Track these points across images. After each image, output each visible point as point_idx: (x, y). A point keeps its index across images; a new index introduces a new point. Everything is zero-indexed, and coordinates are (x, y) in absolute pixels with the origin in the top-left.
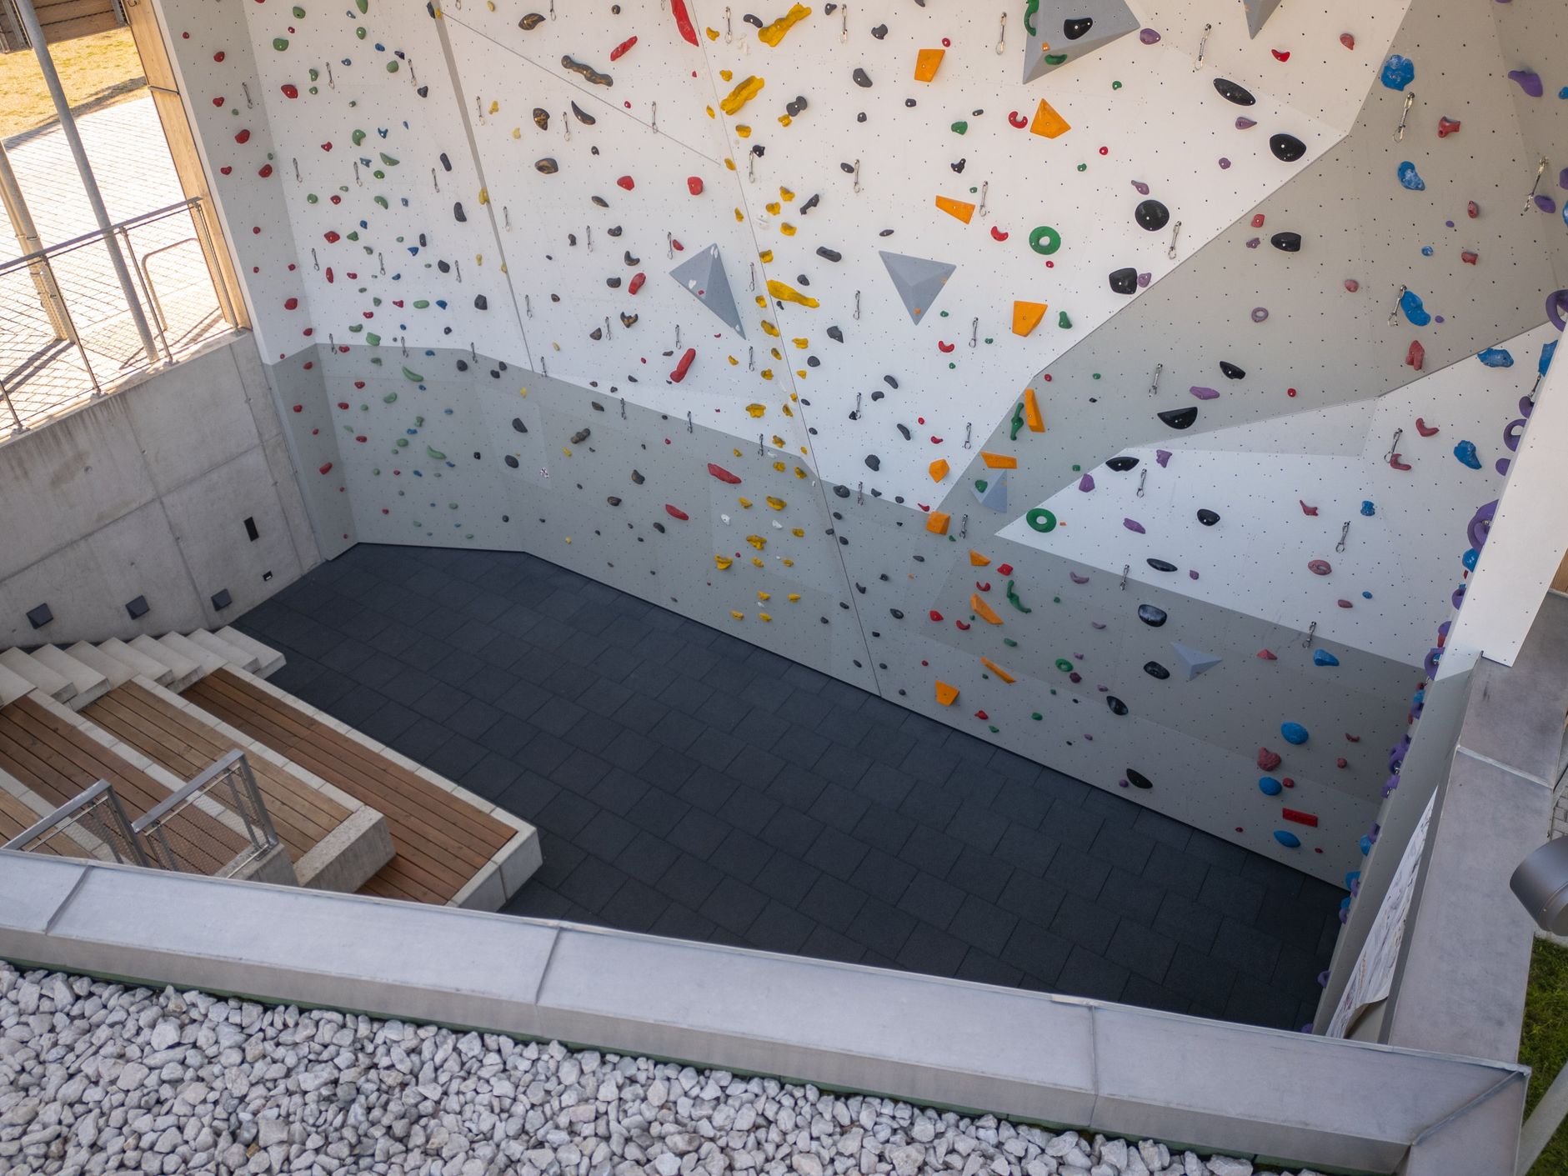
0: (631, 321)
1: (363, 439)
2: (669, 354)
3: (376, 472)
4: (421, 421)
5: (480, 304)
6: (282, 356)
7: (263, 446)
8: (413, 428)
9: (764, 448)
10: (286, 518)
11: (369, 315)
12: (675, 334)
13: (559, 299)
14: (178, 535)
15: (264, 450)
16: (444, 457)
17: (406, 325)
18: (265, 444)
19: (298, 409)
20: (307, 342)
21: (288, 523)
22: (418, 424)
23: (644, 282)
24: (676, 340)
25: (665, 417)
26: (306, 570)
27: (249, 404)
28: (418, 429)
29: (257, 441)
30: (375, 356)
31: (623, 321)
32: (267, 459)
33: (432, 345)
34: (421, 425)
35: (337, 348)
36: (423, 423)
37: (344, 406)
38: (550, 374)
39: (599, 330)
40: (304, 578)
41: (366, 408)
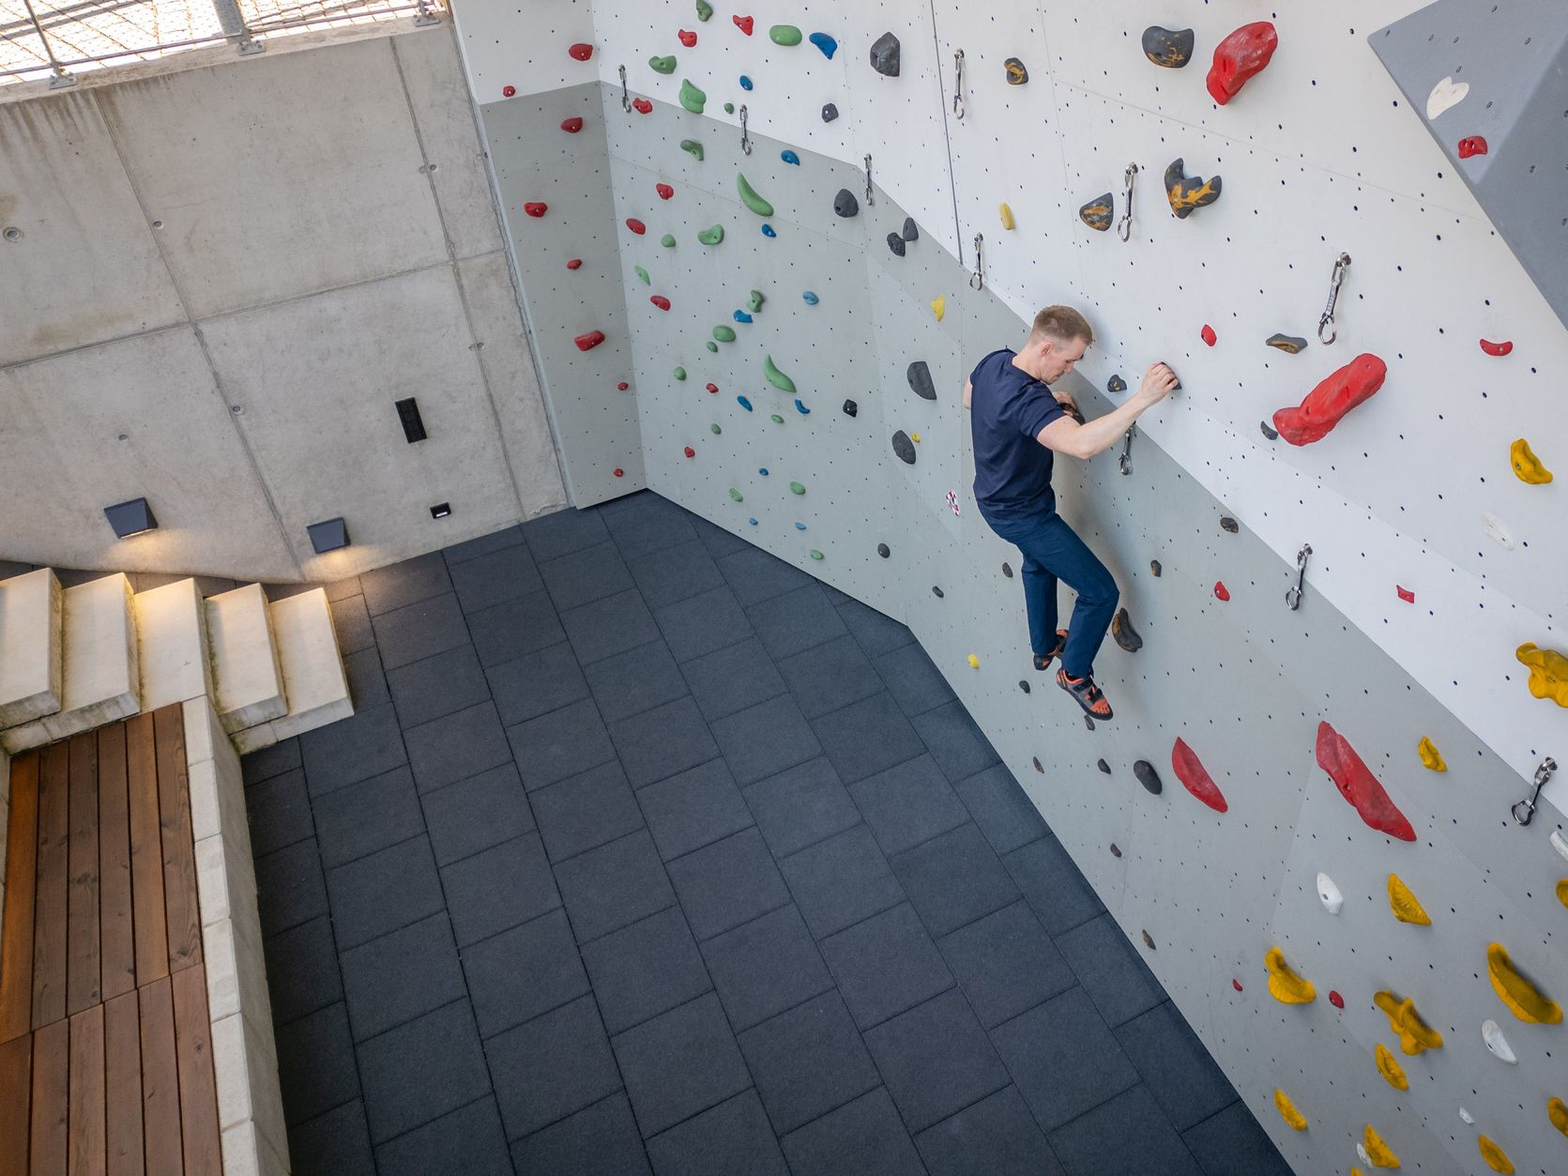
0: (1194, 196)
1: (664, 304)
2: (1291, 345)
3: (679, 374)
4: (760, 301)
5: (881, 58)
6: (510, 91)
7: (455, 266)
8: (747, 311)
9: (1542, 810)
10: (496, 414)
11: (689, 39)
12: (1327, 285)
13: (1025, 79)
14: (235, 402)
15: (457, 274)
16: (793, 389)
17: (753, 79)
18: (461, 264)
19: (538, 211)
20: (578, 74)
21: (498, 423)
22: (754, 305)
23: (1265, 59)
24: (1322, 306)
25: (1230, 525)
26: (530, 515)
27: (430, 177)
28: (754, 316)
29: (443, 255)
30: (692, 137)
31: (1169, 189)
32: (462, 294)
33: (798, 141)
34: (758, 309)
35: (631, 100)
36: (764, 306)
37: (637, 227)
38: (990, 283)
39: (1107, 200)
40: (521, 528)
41: (672, 244)
